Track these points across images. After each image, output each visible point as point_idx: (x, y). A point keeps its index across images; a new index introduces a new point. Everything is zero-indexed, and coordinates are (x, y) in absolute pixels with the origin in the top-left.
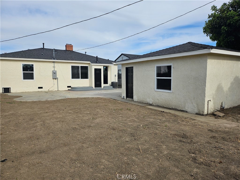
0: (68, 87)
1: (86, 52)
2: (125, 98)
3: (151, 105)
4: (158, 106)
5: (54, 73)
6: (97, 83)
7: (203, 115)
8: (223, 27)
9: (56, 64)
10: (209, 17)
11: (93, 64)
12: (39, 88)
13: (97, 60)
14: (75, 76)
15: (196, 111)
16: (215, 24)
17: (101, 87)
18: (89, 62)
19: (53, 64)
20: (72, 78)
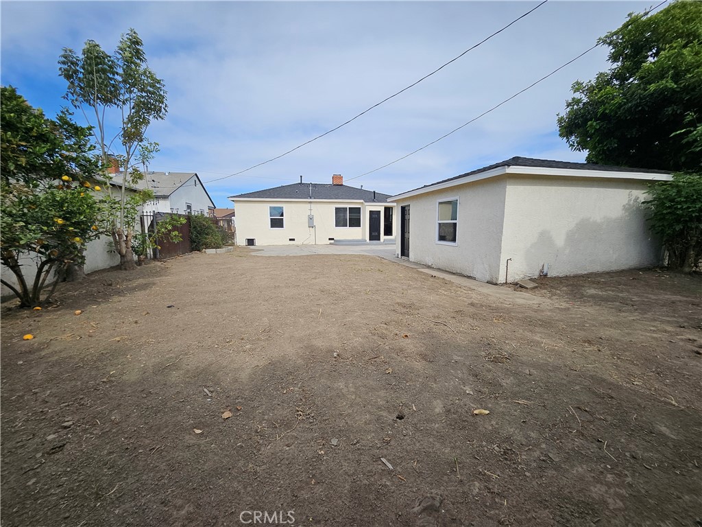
0: (330, 239)
1: (362, 186)
2: (400, 256)
3: (429, 267)
4: (439, 270)
5: (311, 219)
6: (373, 234)
7: (496, 284)
8: (589, 123)
9: (313, 206)
10: (568, 106)
11: (366, 204)
12: (290, 240)
13: (374, 197)
14: (340, 222)
15: (488, 278)
16: (576, 118)
17: (379, 240)
18: (362, 201)
19: (309, 205)
20: (336, 226)
